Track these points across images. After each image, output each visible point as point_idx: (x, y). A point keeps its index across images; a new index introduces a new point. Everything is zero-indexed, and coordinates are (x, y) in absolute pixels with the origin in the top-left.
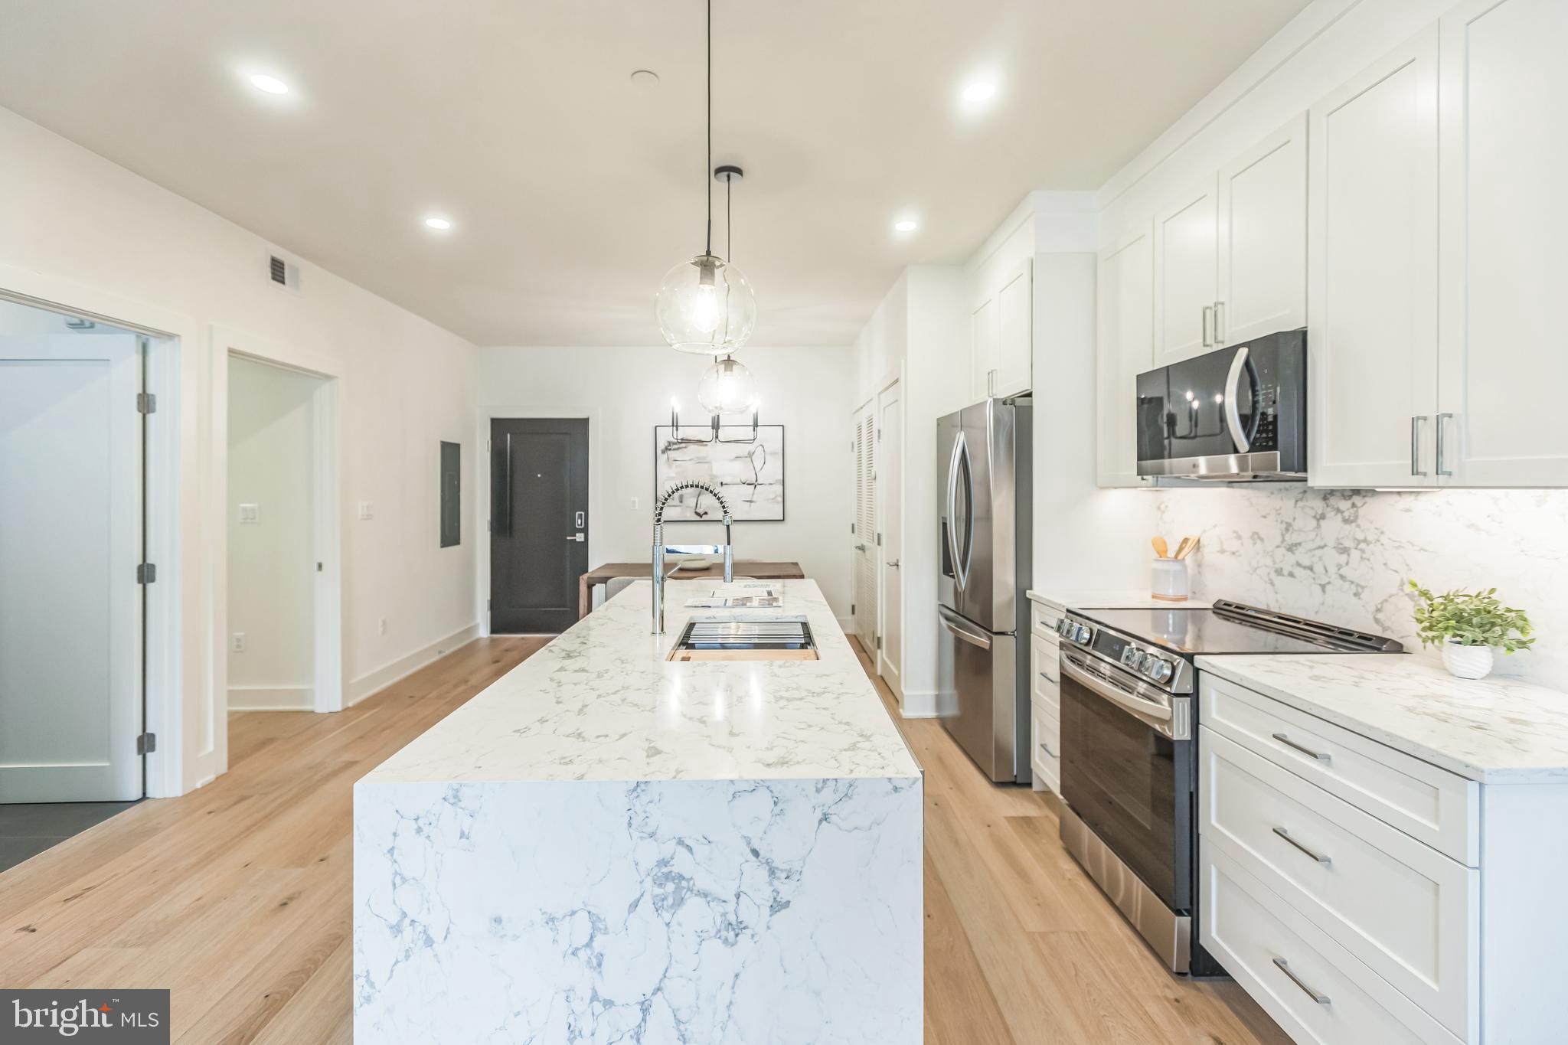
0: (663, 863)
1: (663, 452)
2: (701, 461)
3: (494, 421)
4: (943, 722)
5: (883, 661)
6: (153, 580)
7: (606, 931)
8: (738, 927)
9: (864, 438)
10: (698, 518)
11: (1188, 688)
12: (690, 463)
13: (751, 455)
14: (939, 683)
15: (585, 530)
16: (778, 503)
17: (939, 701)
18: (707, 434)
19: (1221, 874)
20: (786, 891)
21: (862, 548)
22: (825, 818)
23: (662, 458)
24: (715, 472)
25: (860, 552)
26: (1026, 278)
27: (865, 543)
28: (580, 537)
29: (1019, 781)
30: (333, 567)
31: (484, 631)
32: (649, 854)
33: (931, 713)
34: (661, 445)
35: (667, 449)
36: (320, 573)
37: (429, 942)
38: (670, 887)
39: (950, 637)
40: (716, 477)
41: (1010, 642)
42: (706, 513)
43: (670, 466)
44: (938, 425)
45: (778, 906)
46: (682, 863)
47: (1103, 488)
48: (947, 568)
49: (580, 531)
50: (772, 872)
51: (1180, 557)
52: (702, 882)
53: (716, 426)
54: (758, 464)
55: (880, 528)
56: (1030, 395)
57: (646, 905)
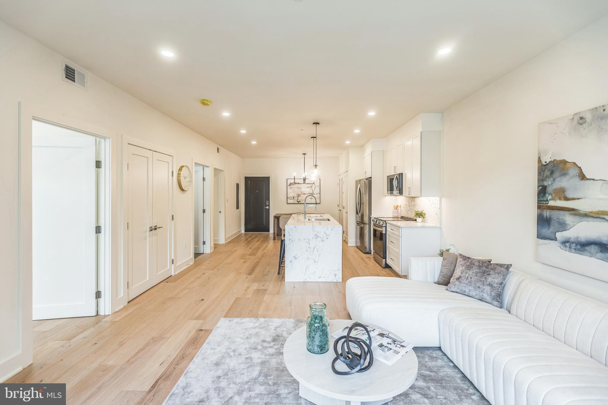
0: (316, 234)
1: (289, 186)
2: (299, 188)
3: (245, 177)
4: (357, 247)
5: (345, 236)
6: (205, 212)
7: (310, 241)
8: (323, 241)
9: (340, 183)
10: (298, 203)
11: (385, 226)
12: (296, 189)
13: (311, 186)
14: (356, 239)
15: (269, 206)
16: (318, 199)
17: (356, 242)
18: (302, 181)
19: (389, 252)
20: (328, 237)
21: (340, 210)
22: (332, 230)
23: (289, 187)
24: (302, 191)
25: (340, 211)
26: (371, 155)
27: (341, 209)
28: (267, 207)
29: (369, 253)
30: (223, 213)
31: (243, 231)
32: (314, 233)
33: (354, 245)
34: (288, 184)
35: (290, 185)
36: (220, 213)
37: (293, 241)
38: (316, 236)
39: (359, 227)
40: (303, 192)
41: (367, 226)
42: (300, 201)
43: (291, 189)
44: (356, 182)
45: (327, 238)
46: (318, 234)
47: (385, 196)
48: (357, 213)
49: (268, 206)
50: (327, 235)
51: (397, 209)
52: (319, 236)
53: (304, 180)
54: (313, 189)
55: (344, 205)
56: (371, 178)
57: (314, 238)
